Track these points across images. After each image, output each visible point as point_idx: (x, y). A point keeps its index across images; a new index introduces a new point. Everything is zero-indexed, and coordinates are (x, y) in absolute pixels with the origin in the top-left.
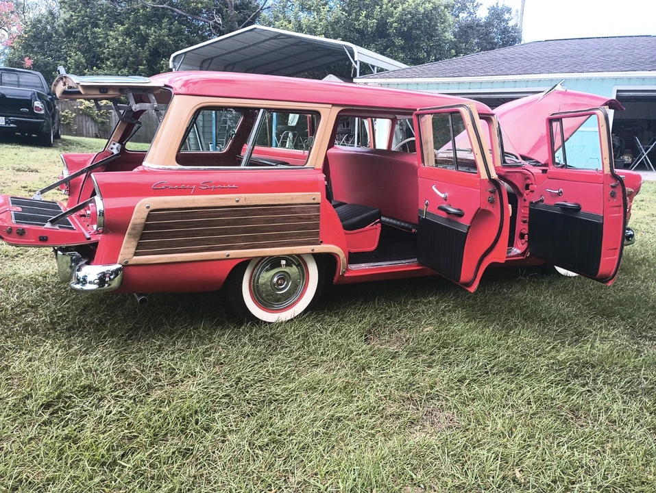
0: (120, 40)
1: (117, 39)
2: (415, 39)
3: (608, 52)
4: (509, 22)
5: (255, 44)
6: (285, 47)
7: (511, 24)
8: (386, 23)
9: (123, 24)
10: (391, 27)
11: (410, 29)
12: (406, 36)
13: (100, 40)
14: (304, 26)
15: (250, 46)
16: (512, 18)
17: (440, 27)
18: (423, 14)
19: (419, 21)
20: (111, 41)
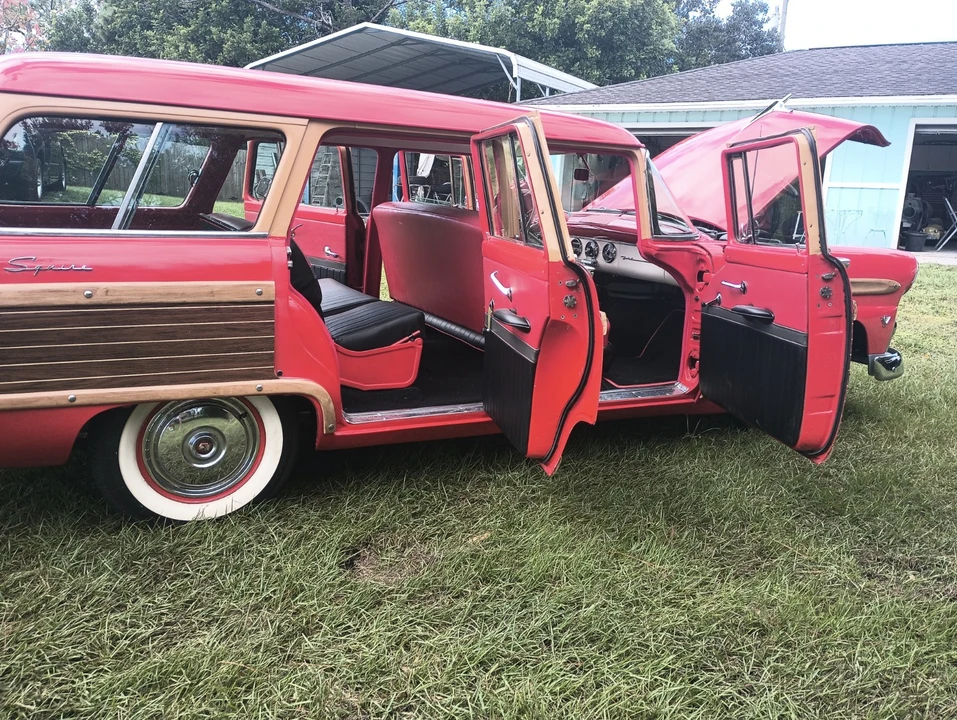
0: (181, 48)
1: (177, 47)
2: (620, 47)
3: (905, 66)
4: (764, 25)
5: (368, 53)
6: (415, 58)
7: (766, 28)
8: (574, 24)
9: (187, 25)
10: (582, 29)
11: (611, 33)
12: (606, 45)
13: (153, 48)
14: (450, 28)
15: (361, 56)
16: (769, 20)
17: (655, 30)
18: (631, 10)
19: (623, 21)
20: (167, 49)
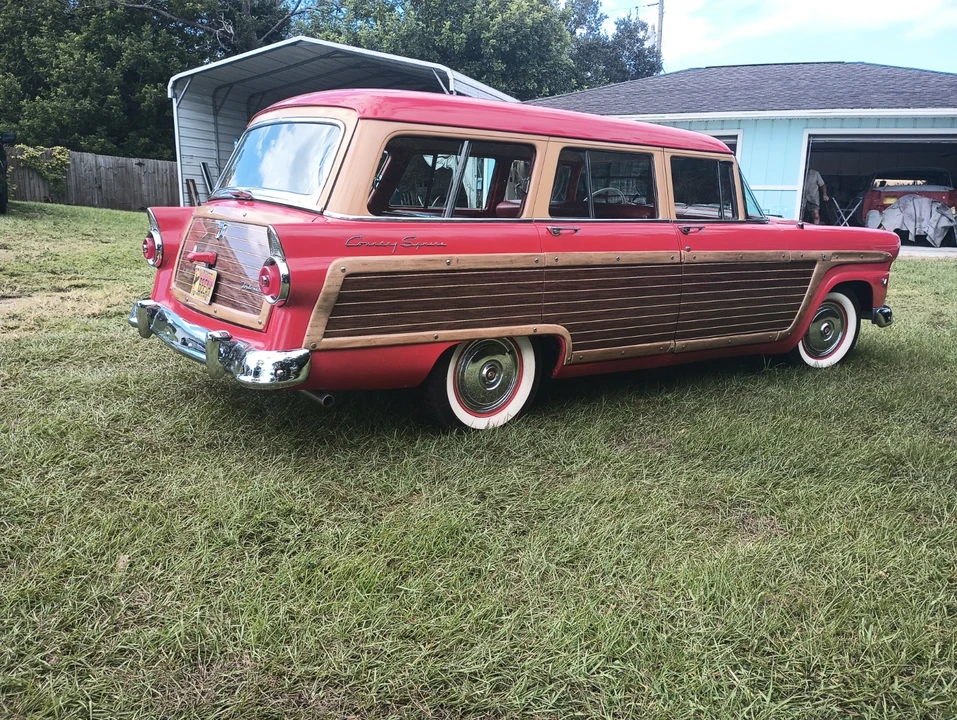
0: (77, 56)
1: (71, 55)
2: (521, 62)
4: (645, 43)
5: (297, 65)
6: (341, 70)
7: (647, 45)
8: (480, 39)
9: (79, 33)
10: (487, 44)
11: (514, 48)
12: (509, 58)
13: (45, 56)
14: (363, 40)
15: (289, 67)
16: (649, 38)
17: (556, 46)
18: (532, 27)
19: (526, 37)
20: (61, 58)
